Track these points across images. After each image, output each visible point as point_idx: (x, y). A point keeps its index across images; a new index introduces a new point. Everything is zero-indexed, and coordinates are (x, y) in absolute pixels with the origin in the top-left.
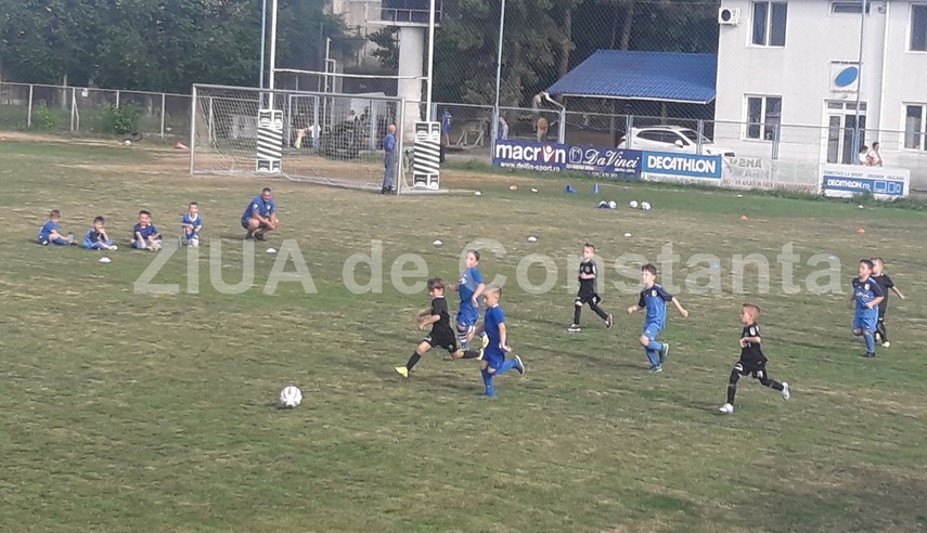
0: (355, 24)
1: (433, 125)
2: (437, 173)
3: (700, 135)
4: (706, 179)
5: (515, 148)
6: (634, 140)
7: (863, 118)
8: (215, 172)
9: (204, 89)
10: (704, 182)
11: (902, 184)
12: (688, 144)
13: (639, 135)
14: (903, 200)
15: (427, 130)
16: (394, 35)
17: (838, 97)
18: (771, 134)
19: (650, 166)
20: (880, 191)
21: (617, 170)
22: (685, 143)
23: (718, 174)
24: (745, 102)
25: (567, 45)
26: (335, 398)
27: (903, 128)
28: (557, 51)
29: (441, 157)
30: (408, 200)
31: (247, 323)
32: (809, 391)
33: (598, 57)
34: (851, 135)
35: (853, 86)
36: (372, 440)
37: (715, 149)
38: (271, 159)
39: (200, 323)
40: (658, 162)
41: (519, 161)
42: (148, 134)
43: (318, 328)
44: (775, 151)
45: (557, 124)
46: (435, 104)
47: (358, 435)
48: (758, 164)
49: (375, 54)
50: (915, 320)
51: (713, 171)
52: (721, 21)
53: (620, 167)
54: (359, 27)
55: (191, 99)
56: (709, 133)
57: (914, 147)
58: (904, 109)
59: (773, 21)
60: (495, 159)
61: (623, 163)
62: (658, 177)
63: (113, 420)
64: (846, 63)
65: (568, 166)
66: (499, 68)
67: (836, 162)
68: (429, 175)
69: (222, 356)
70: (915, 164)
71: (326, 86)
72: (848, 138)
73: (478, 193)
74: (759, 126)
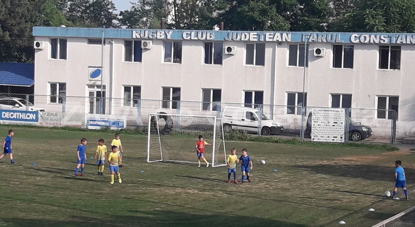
3: (27, 101)
7: (104, 93)
10: (31, 124)
11: (123, 122)
14: (124, 130)
17: (92, 83)
19: (3, 117)
20: (114, 126)
22: (21, 106)
23: (37, 120)
24: (49, 86)
27: (123, 97)
35: (99, 78)
37: (35, 108)
40: (7, 115)
44: (64, 108)
48: (56, 115)
52: (35, 47)
56: (32, 100)
57: (128, 106)
58: (123, 88)
59: (60, 47)
62: (7, 122)
64: (96, 67)
67: (93, 113)
70: (129, 113)
72: (97, 101)
74: (56, 97)
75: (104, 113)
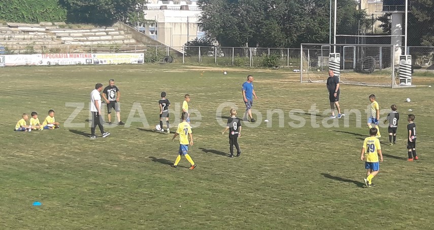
0: (371, 13)
1: (408, 57)
2: (410, 78)
15: (405, 59)
16: (389, 18)
29: (412, 71)
30: (397, 90)
39: (307, 147)
42: (282, 66)
46: (409, 47)
49: (380, 26)
54: (373, 15)
55: (300, 50)
68: (407, 79)
73: (430, 86)
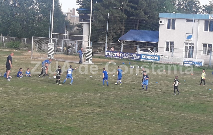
0: (73, 22)
1: (91, 47)
2: (91, 59)
3: (155, 50)
4: (156, 61)
5: (111, 53)
6: (139, 51)
7: (193, 47)
8: (37, 58)
9: (35, 38)
10: (156, 62)
11: (202, 63)
12: (152, 53)
13: (140, 50)
14: (202, 67)
15: (89, 49)
16: (82, 25)
17: (187, 42)
18: (171, 50)
19: (143, 58)
20: (197, 64)
21: (135, 58)
22: (151, 52)
23: (159, 60)
24: (166, 42)
25: (123, 28)
26: (63, 115)
27: (202, 50)
28: (121, 30)
29: (93, 55)
31: (43, 96)
32: (178, 114)
33: (131, 31)
34: (190, 51)
35: (191, 39)
36: (72, 126)
37: (158, 54)
38: (51, 55)
39: (31, 96)
40: (144, 57)
41: (111, 56)
42: (21, 48)
43: (60, 98)
44: (172, 54)
45: (121, 47)
46: (92, 42)
47: (69, 125)
48: (168, 58)
49: (77, 29)
50: (204, 96)
51: (158, 59)
52: (160, 23)
53: (136, 58)
54: (74, 23)
55: (32, 40)
56: (157, 50)
57: (205, 54)
58: (203, 45)
59: (172, 24)
60: (106, 55)
61: (136, 57)
62: (145, 60)
63: (8, 121)
64: (189, 34)
65: (123, 57)
66: (107, 34)
67: (187, 57)
68: (89, 59)
69: (36, 104)
70: (205, 58)
71: (65, 37)
72: (189, 51)
73: (101, 64)
74: (169, 49)
75: (192, 58)
